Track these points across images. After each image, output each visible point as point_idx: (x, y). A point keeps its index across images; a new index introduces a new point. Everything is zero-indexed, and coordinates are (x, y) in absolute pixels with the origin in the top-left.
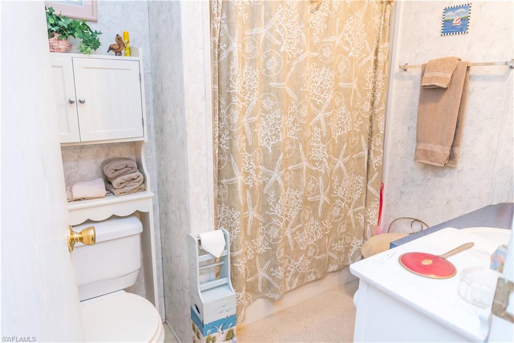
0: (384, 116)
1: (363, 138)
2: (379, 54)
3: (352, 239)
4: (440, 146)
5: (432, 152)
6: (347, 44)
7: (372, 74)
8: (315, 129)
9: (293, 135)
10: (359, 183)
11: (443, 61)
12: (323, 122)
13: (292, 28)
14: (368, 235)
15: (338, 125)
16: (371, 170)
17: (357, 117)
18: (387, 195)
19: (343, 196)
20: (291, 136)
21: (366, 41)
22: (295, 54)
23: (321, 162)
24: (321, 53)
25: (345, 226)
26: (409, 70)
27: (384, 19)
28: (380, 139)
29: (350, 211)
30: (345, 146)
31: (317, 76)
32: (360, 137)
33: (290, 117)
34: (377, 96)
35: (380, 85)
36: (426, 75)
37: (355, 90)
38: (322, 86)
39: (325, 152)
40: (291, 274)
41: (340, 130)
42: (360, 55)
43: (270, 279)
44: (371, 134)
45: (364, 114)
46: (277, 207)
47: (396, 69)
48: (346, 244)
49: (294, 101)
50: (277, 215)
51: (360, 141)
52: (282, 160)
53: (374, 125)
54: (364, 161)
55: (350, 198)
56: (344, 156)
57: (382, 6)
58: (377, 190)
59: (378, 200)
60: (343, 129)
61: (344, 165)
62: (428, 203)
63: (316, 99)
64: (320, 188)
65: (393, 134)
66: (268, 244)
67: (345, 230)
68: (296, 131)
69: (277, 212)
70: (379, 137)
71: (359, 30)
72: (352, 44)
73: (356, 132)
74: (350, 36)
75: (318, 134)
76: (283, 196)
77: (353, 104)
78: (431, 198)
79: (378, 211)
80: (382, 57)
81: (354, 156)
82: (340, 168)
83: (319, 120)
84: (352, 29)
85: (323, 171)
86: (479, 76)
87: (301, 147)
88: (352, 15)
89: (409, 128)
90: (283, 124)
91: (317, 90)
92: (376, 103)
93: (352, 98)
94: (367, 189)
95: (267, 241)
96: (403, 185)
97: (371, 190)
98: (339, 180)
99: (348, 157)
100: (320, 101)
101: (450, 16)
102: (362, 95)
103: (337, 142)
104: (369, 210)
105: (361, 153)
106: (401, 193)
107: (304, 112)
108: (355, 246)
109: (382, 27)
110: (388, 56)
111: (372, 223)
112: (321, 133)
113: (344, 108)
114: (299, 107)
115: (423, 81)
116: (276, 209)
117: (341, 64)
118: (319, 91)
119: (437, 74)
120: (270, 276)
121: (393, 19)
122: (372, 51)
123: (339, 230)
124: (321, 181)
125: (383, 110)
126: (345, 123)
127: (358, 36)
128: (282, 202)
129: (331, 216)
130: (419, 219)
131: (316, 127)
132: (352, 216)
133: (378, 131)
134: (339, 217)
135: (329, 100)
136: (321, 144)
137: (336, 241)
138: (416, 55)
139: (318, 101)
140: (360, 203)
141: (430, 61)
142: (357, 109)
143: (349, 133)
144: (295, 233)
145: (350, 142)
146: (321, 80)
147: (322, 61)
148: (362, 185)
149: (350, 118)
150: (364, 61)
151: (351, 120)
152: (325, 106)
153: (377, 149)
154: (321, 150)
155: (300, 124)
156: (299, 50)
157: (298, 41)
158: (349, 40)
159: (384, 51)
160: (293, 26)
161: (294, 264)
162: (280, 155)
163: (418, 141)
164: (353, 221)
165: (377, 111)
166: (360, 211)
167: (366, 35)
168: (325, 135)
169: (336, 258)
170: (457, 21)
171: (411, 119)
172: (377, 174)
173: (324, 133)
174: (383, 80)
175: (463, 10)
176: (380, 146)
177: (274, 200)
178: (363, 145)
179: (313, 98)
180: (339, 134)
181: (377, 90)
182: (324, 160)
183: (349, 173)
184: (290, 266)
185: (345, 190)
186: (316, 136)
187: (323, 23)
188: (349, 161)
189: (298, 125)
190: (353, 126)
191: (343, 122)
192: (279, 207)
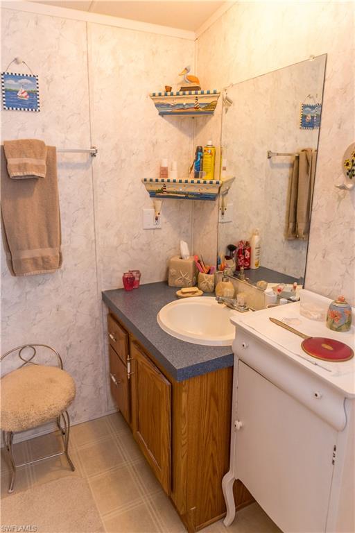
11: (29, 144)
36: (12, 161)
62: (34, 319)
78: (36, 314)
101: (9, 85)
115: (11, 170)
119: (28, 161)
170: (23, 93)
175: (29, 82)
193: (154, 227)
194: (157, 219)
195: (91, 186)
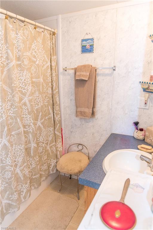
0: (58, 95)
1: (50, 108)
2: (52, 62)
3: (51, 160)
4: (87, 109)
5: (84, 112)
6: (35, 57)
7: (50, 74)
8: (24, 107)
9: (12, 114)
10: (51, 131)
11: (85, 66)
12: (28, 103)
13: (2, 47)
14: (59, 156)
15: (35, 103)
16: (56, 123)
17: (45, 97)
18: (64, 134)
19: (43, 141)
20: (10, 114)
21: (45, 55)
22: (5, 63)
23: (29, 126)
24: (23, 61)
25: (46, 156)
26: (67, 71)
27: (52, 43)
28: (58, 106)
29: (48, 147)
30: (41, 114)
31: (21, 76)
32: (48, 107)
33: (8, 103)
34: (54, 84)
35: (54, 78)
36: (77, 73)
37: (42, 82)
38: (25, 82)
39: (31, 120)
40: (24, 193)
41: (36, 105)
42: (42, 63)
43: (10, 202)
44: (53, 105)
45: (49, 95)
46: (8, 160)
47: (61, 70)
48: (48, 164)
49: (9, 92)
50: (8, 164)
51: (48, 109)
52: (7, 130)
53: (54, 100)
54: (52, 120)
55: (47, 140)
56: (41, 120)
57: (51, 36)
58: (60, 133)
59: (61, 137)
60: (38, 105)
61: (42, 124)
62: (84, 135)
63: (22, 90)
64: (31, 140)
65: (63, 103)
66: (5, 183)
67: (47, 158)
68: (13, 111)
69: (8, 162)
70: (57, 105)
71: (40, 49)
72: (38, 57)
73: (45, 105)
74: (35, 52)
75: (26, 110)
76: (10, 152)
77: (42, 90)
78: (85, 133)
79: (62, 143)
80: (54, 64)
81: (46, 118)
82: (39, 126)
83: (25, 102)
84: (36, 48)
85: (31, 130)
86: (100, 74)
87: (18, 120)
88: (35, 40)
89: (71, 100)
90: (4, 108)
91: (22, 84)
92: (54, 88)
93: (41, 87)
94: (55, 133)
95: (4, 181)
96: (71, 128)
97: (57, 133)
98: (39, 133)
99: (43, 119)
100: (25, 91)
101: (85, 44)
102: (46, 85)
103: (35, 112)
104: (57, 143)
105: (50, 116)
106: (71, 132)
107: (17, 99)
108: (53, 164)
109: (52, 47)
110: (56, 63)
111: (59, 150)
112: (28, 109)
113: (37, 93)
114: (13, 96)
115: (76, 77)
116: (7, 161)
117: (32, 68)
118: (23, 85)
119: (82, 73)
120: (10, 200)
121: (56, 43)
122: (49, 60)
123: (43, 159)
124: (31, 136)
125: (57, 92)
126: (39, 101)
127: (40, 52)
128: (10, 156)
129: (38, 153)
130: (81, 143)
131: (24, 106)
132: (49, 149)
133: (56, 103)
134: (42, 152)
135: (30, 90)
136: (28, 115)
137: (42, 165)
138: (70, 63)
139: (23, 91)
140: (52, 141)
141: (78, 66)
142: (45, 93)
143: (42, 106)
144: (23, 169)
145: (43, 111)
146: (24, 78)
147: (24, 66)
148: (52, 132)
149: (41, 98)
150: (45, 66)
151: (42, 99)
152: (28, 94)
153: (57, 112)
154: (29, 119)
155: (15, 106)
156: (7, 61)
157: (6, 55)
158: (35, 55)
159: (54, 61)
160: (3, 46)
161: (25, 187)
162: (5, 128)
163: (77, 107)
164: (50, 151)
165: (55, 92)
166: (53, 145)
167: (45, 52)
168: (30, 110)
169: (44, 173)
170: (88, 46)
171: (71, 95)
172: (59, 124)
173: (29, 109)
174: (55, 76)
175: (91, 41)
176: (58, 110)
177: (5, 156)
178: (50, 111)
179: (20, 89)
180: (36, 108)
181: (53, 82)
182: (31, 124)
183: (45, 127)
184: (23, 188)
185: (44, 137)
186: (24, 111)
187: (22, 43)
188: (44, 121)
189: (14, 107)
190: (44, 103)
191: (37, 101)
192: (9, 159)
193: (144, 108)
194: (146, 103)
195: (112, 84)
